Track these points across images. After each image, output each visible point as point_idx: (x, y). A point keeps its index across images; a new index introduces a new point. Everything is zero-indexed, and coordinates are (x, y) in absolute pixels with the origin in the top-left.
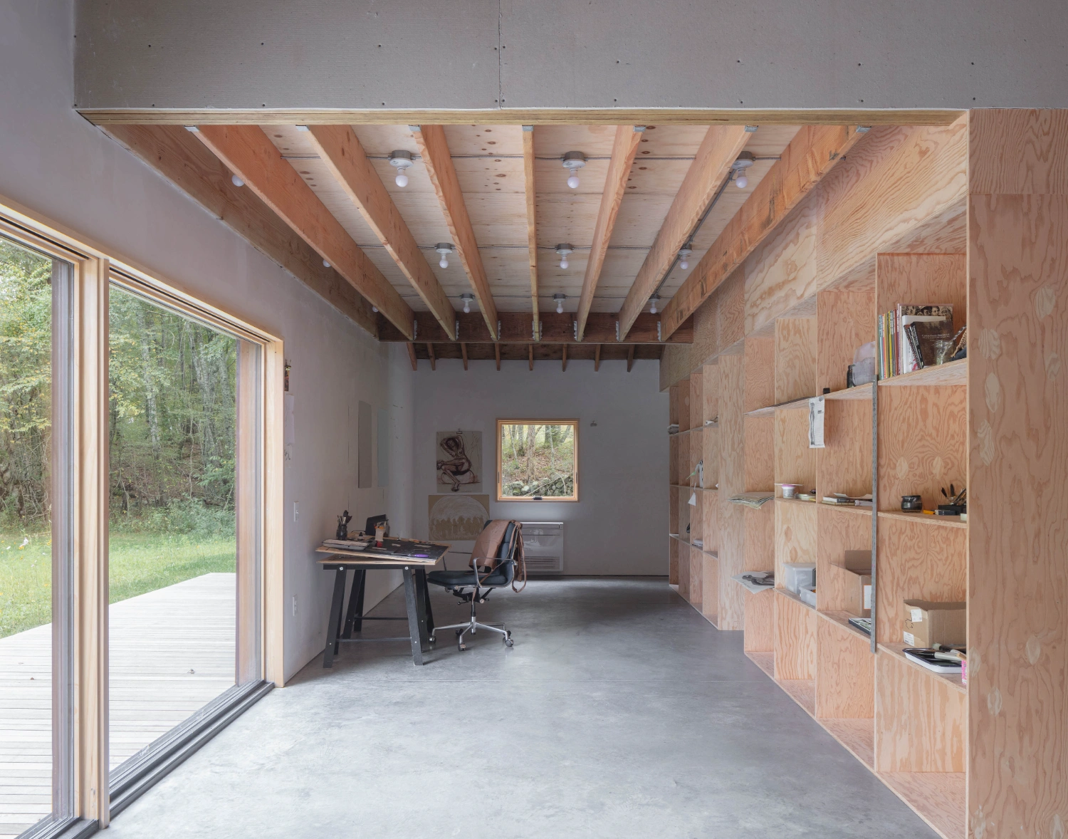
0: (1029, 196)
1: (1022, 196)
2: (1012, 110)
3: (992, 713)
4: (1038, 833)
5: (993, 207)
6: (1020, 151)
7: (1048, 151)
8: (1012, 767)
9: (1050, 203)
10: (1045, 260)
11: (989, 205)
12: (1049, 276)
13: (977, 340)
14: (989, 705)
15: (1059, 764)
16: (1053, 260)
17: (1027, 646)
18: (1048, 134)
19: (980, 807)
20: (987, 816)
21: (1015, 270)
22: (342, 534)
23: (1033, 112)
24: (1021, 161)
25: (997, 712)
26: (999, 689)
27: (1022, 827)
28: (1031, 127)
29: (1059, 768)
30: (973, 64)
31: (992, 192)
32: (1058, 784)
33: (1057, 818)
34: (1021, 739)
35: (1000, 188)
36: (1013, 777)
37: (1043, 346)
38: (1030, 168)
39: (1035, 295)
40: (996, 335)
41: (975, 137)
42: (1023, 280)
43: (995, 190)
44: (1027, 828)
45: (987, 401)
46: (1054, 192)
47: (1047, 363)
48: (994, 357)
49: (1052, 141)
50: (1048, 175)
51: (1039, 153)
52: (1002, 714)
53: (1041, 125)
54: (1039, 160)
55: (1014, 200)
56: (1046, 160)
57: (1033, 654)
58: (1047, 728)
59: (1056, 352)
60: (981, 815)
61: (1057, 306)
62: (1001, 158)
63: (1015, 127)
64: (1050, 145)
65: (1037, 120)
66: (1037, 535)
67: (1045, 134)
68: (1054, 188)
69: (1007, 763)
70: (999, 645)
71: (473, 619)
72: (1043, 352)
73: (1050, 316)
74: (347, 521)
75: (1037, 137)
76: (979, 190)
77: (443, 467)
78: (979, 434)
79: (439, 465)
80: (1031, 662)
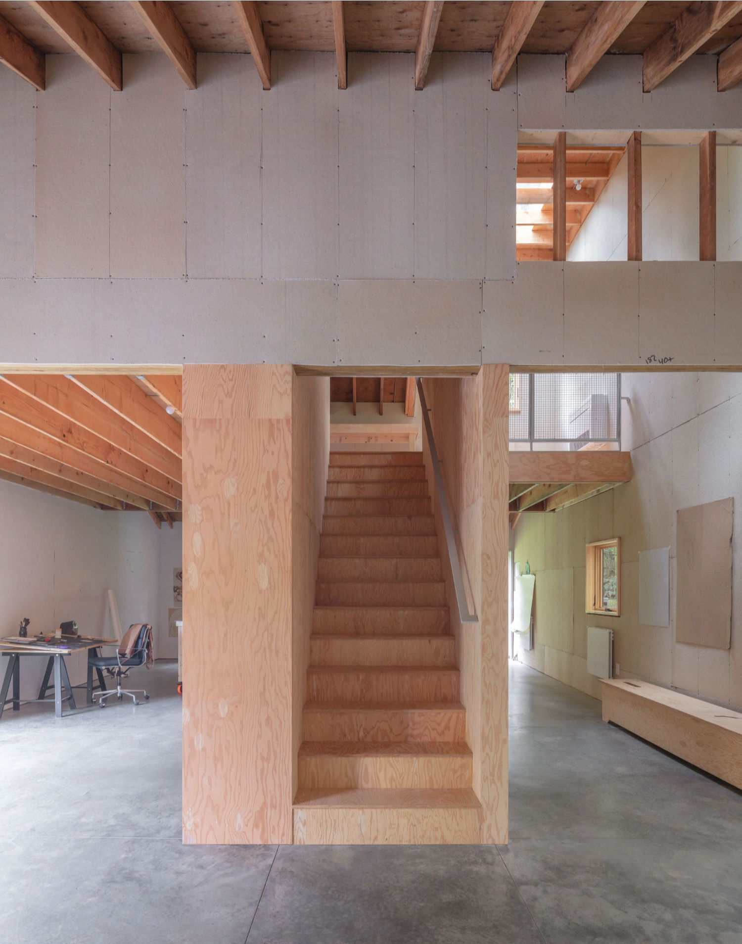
0: (220, 420)
1: (215, 420)
2: (209, 365)
3: (197, 748)
4: (227, 826)
5: (197, 427)
6: (214, 391)
7: (232, 391)
8: (210, 784)
9: (233, 424)
10: (230, 460)
11: (194, 425)
12: (232, 471)
13: (188, 511)
14: (196, 744)
15: (240, 781)
16: (235, 460)
17: (220, 706)
18: (232, 380)
19: (190, 809)
20: (195, 814)
21: (211, 466)
22: (22, 633)
23: (222, 366)
24: (215, 397)
25: (201, 748)
26: (202, 733)
27: (217, 822)
28: (221, 376)
29: (240, 784)
30: (183, 335)
31: (197, 417)
32: (239, 794)
33: (239, 816)
34: (216, 765)
35: (202, 414)
36: (211, 789)
37: (229, 515)
38: (220, 402)
39: (224, 482)
40: (200, 508)
41: (186, 382)
42: (216, 473)
43: (199, 416)
44: (220, 823)
45: (194, 550)
46: (236, 416)
47: (232, 525)
48: (198, 522)
49: (234, 384)
50: (232, 407)
51: (226, 392)
52: (204, 749)
53: (227, 374)
54: (226, 396)
55: (211, 422)
56: (230, 397)
57: (223, 711)
58: (232, 758)
59: (237, 519)
60: (191, 814)
61: (237, 489)
62: (202, 396)
63: (211, 376)
64: (233, 387)
65: (225, 371)
66: (225, 635)
67: (230, 380)
68: (236, 414)
69: (207, 781)
70: (202, 705)
71: (119, 687)
72: (229, 519)
73: (233, 496)
74: (26, 625)
75: (225, 382)
76: (188, 416)
77: (178, 591)
78: (188, 571)
79: (175, 589)
80: (222, 716)
